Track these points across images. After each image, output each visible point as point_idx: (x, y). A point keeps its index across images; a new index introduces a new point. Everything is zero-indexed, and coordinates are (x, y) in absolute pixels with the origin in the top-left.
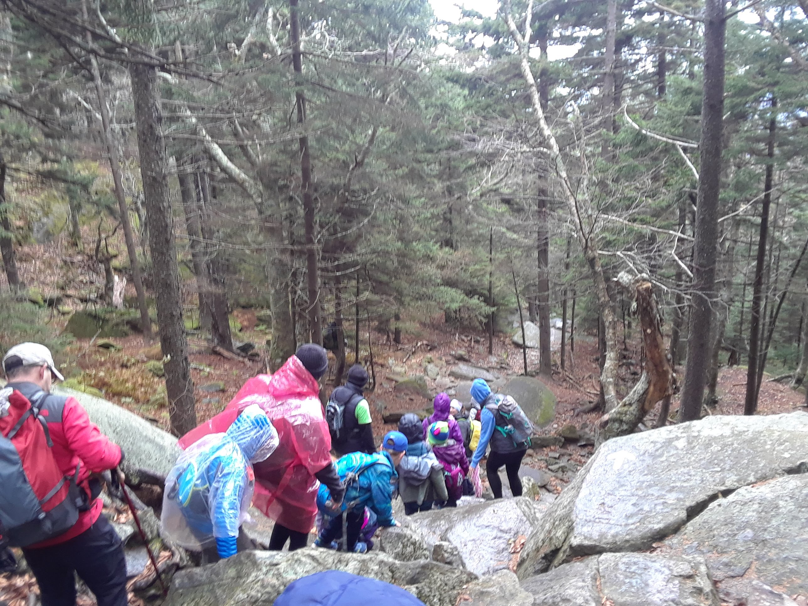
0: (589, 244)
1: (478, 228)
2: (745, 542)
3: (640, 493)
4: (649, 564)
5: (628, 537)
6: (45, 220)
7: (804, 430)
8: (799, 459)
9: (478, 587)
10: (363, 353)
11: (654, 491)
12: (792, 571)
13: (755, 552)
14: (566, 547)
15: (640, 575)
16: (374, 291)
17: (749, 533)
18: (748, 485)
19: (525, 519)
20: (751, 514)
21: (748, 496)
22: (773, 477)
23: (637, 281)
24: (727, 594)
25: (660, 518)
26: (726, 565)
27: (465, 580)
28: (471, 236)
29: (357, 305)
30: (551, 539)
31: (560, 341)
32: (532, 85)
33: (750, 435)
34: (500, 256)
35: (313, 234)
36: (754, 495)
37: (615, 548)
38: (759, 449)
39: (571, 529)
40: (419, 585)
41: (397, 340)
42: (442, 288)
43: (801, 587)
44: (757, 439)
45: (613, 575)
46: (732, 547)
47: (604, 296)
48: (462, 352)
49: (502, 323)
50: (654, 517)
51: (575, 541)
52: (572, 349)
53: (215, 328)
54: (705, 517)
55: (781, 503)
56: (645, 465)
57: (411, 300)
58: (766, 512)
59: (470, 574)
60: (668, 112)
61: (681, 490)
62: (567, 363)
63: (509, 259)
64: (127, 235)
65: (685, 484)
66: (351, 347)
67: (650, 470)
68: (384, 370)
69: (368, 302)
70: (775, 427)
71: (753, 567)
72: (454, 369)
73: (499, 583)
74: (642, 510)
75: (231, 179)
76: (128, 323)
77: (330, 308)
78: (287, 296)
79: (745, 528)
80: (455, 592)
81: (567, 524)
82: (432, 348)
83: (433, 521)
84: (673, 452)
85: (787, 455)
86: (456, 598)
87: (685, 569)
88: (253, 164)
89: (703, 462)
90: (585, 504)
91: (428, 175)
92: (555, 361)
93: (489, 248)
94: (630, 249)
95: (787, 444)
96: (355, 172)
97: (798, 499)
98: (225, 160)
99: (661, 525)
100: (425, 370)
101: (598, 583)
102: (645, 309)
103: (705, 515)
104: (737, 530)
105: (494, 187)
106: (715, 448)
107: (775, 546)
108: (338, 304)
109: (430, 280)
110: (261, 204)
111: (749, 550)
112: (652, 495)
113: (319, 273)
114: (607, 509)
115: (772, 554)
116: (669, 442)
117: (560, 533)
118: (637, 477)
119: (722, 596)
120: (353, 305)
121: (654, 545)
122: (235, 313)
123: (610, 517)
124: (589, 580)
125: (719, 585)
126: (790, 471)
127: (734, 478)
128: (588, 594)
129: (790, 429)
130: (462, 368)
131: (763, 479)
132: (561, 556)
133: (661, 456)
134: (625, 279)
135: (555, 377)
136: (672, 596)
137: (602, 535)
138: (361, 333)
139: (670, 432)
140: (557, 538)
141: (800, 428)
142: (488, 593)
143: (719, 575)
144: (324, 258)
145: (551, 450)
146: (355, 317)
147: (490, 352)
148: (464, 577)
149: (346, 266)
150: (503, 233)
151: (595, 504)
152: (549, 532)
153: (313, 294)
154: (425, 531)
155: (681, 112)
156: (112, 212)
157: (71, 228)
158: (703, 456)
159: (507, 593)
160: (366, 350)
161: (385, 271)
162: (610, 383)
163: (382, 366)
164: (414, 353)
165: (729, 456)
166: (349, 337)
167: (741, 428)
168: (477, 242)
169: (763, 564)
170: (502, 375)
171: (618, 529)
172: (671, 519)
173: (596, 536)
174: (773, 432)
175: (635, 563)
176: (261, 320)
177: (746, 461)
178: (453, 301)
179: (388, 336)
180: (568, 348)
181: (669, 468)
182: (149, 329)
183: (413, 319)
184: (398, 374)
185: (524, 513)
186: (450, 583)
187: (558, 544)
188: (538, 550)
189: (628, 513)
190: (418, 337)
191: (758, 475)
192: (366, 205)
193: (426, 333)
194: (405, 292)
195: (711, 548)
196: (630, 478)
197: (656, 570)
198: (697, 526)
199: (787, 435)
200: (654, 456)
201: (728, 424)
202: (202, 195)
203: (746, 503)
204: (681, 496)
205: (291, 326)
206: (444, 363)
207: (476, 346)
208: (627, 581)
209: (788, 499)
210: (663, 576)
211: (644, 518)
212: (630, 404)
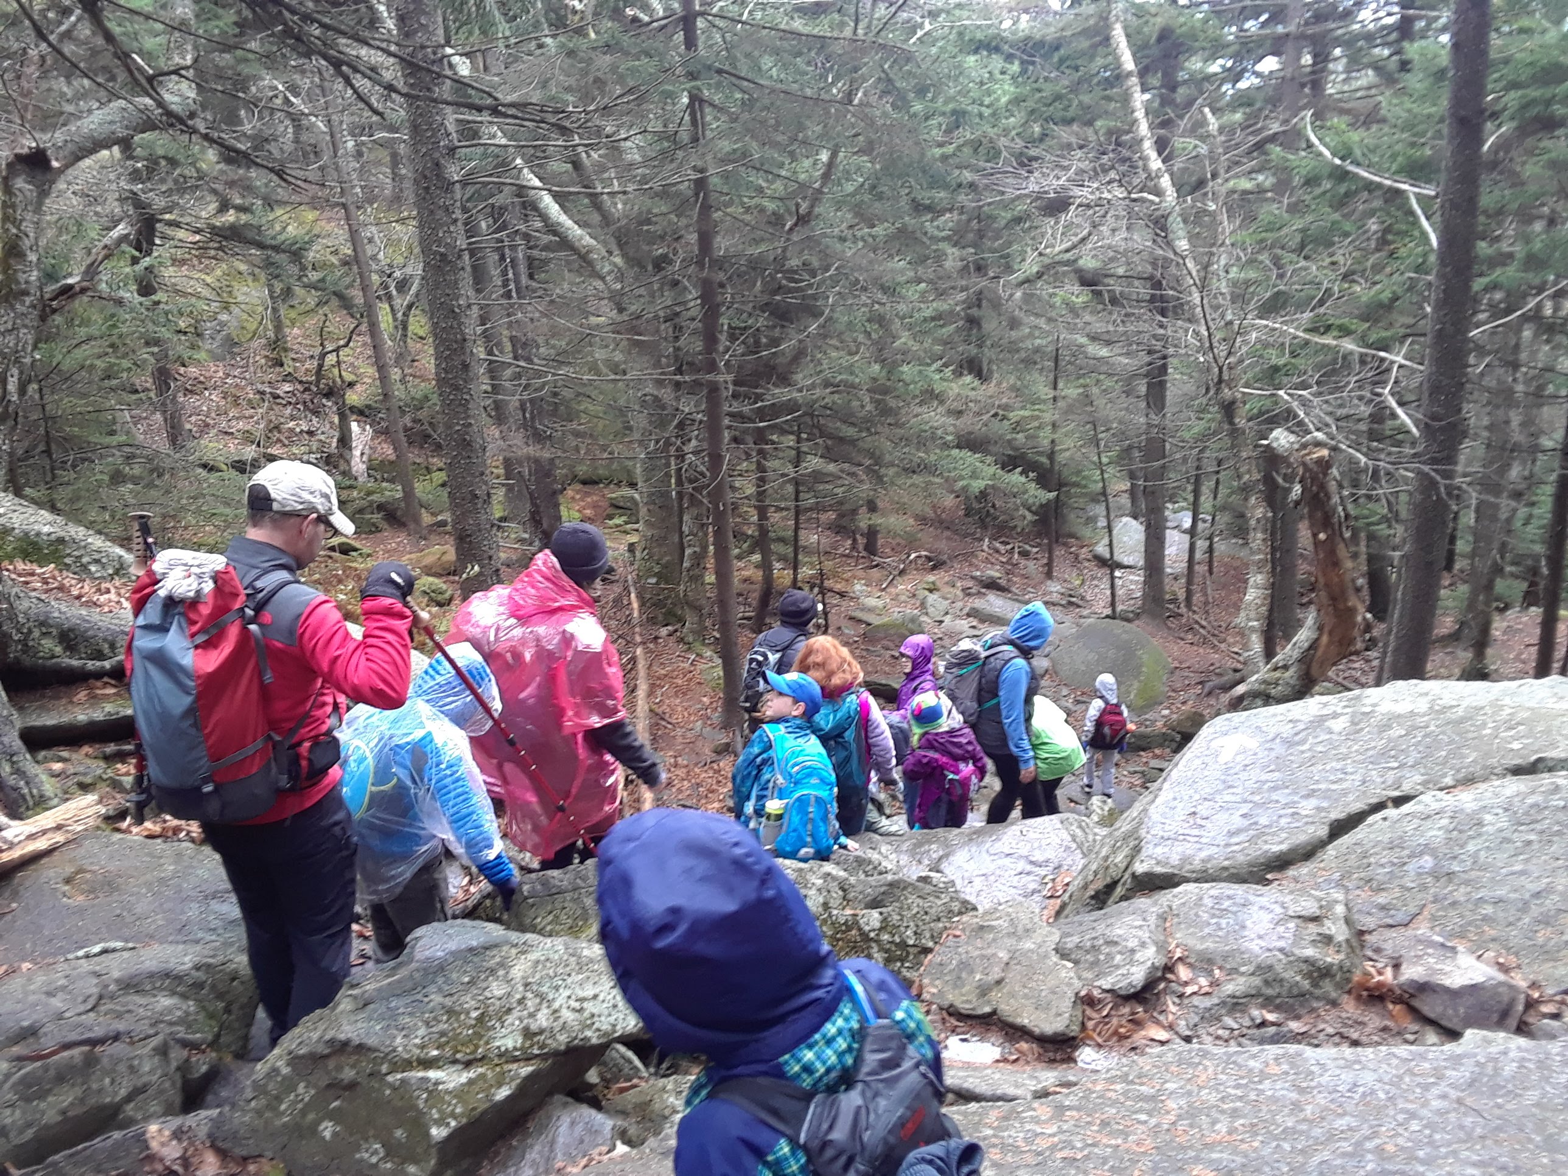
0: (1226, 377)
1: (1031, 335)
2: (1419, 874)
3: (1257, 798)
4: (1252, 898)
5: (1226, 863)
6: (224, 317)
7: (1557, 706)
8: (1536, 752)
9: (976, 920)
10: (806, 572)
11: (1281, 796)
12: (1486, 919)
13: (1432, 891)
14: (1127, 875)
15: (1235, 913)
16: (829, 455)
17: (1427, 862)
18: (1441, 789)
19: (1074, 846)
20: (1435, 833)
21: (1436, 806)
22: (1485, 779)
23: (1304, 446)
24: (1378, 950)
25: (1284, 835)
26: (1383, 908)
27: (956, 909)
28: (1018, 351)
29: (797, 483)
30: (1107, 868)
31: (1186, 557)
32: (1130, 74)
33: (1460, 712)
34: (1071, 392)
35: (716, 351)
36: (1444, 804)
37: (1204, 877)
38: (1471, 735)
39: (1137, 850)
40: (883, 910)
41: (871, 548)
42: (955, 452)
43: (1494, 940)
44: (1471, 718)
45: (1192, 912)
46: (1397, 882)
47: (1249, 472)
48: (994, 573)
49: (1073, 521)
50: (1274, 834)
51: (1140, 868)
52: (1211, 572)
53: (535, 520)
54: (1359, 836)
55: (1488, 818)
56: (1273, 754)
57: (898, 475)
58: (1461, 832)
59: (965, 902)
60: (1405, 115)
61: (1326, 794)
62: (1197, 598)
63: (1087, 399)
64: (377, 347)
65: (1334, 787)
66: (782, 558)
67: (1279, 763)
68: (844, 603)
69: (818, 477)
70: (1507, 701)
71: (1426, 913)
72: (978, 603)
73: (1008, 914)
74: (1256, 823)
75: (565, 243)
76: (381, 507)
77: (748, 487)
78: (668, 465)
79: (1421, 854)
80: (941, 925)
81: (1132, 844)
82: (937, 565)
83: (920, 844)
84: (1324, 737)
85: (1516, 745)
86: (941, 934)
87: (1309, 907)
88: (607, 219)
89: (1371, 753)
90: (1163, 815)
91: (935, 239)
92: (1174, 593)
93: (1051, 376)
94: (1304, 386)
95: (1521, 728)
96: (795, 237)
97: (1515, 813)
98: (553, 209)
99: (1284, 847)
100: (923, 605)
101: (1168, 924)
102: (1316, 496)
103: (1359, 833)
104: (1409, 857)
105: (1068, 256)
106: (1397, 731)
107: (1467, 883)
108: (762, 480)
109: (934, 437)
110: (621, 293)
111: (1424, 888)
112: (1277, 802)
113: (727, 421)
114: (1199, 821)
115: (1460, 895)
116: (1320, 721)
117: (1120, 858)
118: (1256, 774)
119: (1369, 953)
120: (789, 481)
121: (1269, 876)
122: (570, 493)
123: (1202, 833)
124: (1152, 920)
125: (1367, 937)
126: (1517, 771)
127: (1418, 778)
128: (1147, 935)
129: (1533, 704)
130: (994, 603)
131: (1469, 781)
132: (1119, 891)
133: (1303, 742)
134: (1283, 442)
135: (1173, 623)
136: (1282, 944)
137: (1185, 860)
138: (802, 533)
139: (1325, 705)
140: (1116, 865)
141: (1551, 704)
142: (991, 928)
143: (1369, 922)
144: (735, 396)
145: (1156, 757)
146: (792, 504)
147: (1049, 575)
148: (956, 906)
149: (776, 410)
150: (1081, 346)
151: (1181, 811)
152: (1106, 858)
153: (716, 460)
154: (904, 859)
155: (1429, 116)
156: (346, 303)
157: (271, 334)
158: (1373, 744)
159: (1020, 927)
160: (812, 566)
161: (848, 419)
162: (1253, 630)
163: (842, 595)
164: (902, 573)
165: (1416, 745)
166: (781, 540)
167: (1446, 701)
168: (1029, 362)
169: (1443, 909)
170: (1069, 619)
171: (1214, 850)
172: (1302, 838)
173: (1175, 859)
174: (1501, 708)
175: (1229, 897)
176: (617, 507)
177: (1444, 753)
178: (974, 475)
179: (855, 540)
180: (1201, 569)
181: (1312, 761)
182: (417, 520)
183: (902, 509)
184: (871, 610)
185: (1074, 838)
186: (933, 911)
187: (1114, 873)
188: (1085, 887)
189: (1233, 828)
190: (911, 543)
191: (1461, 776)
192: (814, 297)
193: (927, 536)
194: (888, 458)
195: (1362, 883)
196: (1243, 776)
197: (1261, 908)
198: (1343, 850)
199: (1526, 715)
200: (1289, 743)
201: (1427, 694)
202: (511, 275)
203: (1429, 817)
204: (1325, 804)
205: (676, 519)
206: (959, 593)
207: (1023, 562)
208: (1214, 921)
209: (1500, 811)
210: (1271, 916)
211: (1258, 837)
212: (1286, 667)
